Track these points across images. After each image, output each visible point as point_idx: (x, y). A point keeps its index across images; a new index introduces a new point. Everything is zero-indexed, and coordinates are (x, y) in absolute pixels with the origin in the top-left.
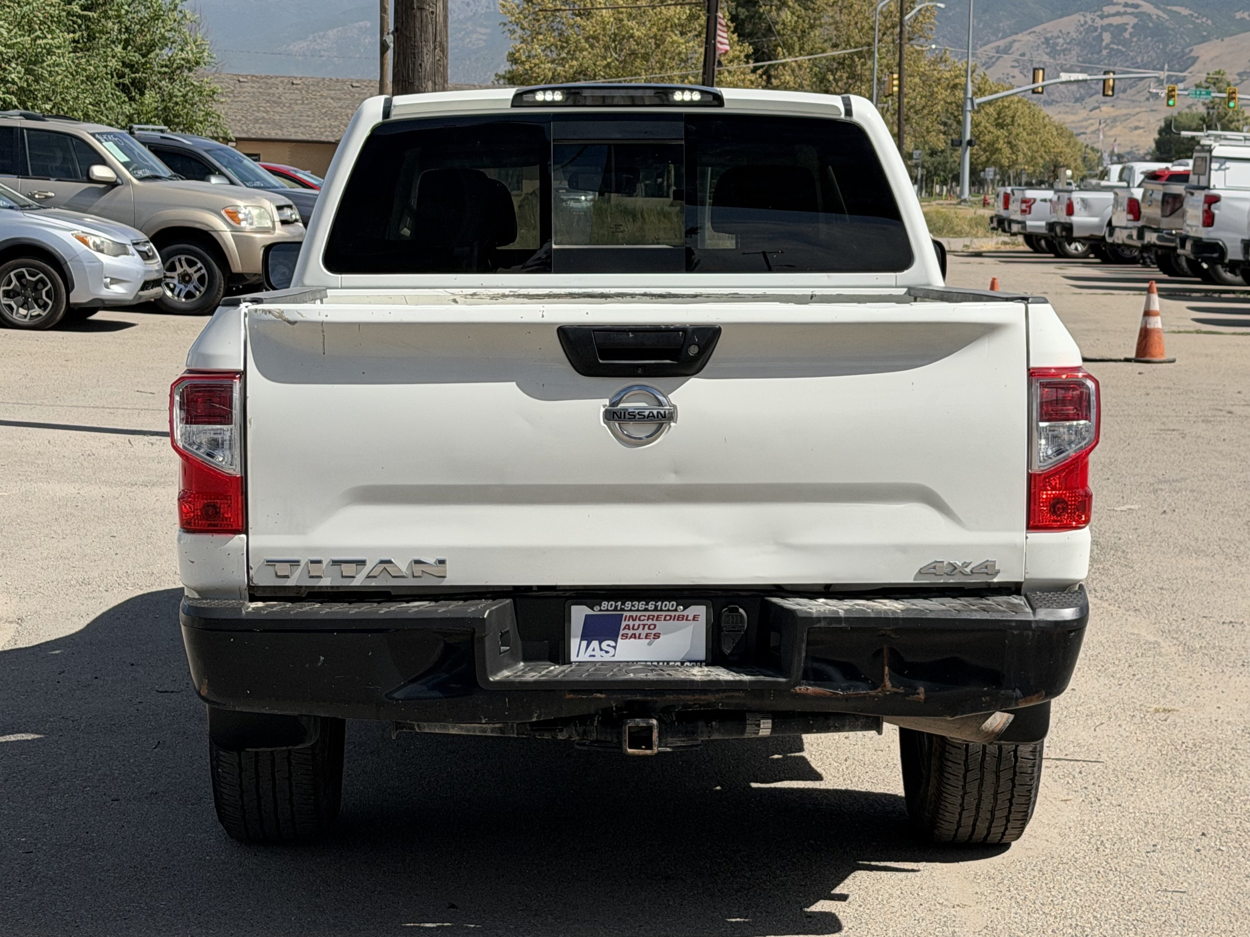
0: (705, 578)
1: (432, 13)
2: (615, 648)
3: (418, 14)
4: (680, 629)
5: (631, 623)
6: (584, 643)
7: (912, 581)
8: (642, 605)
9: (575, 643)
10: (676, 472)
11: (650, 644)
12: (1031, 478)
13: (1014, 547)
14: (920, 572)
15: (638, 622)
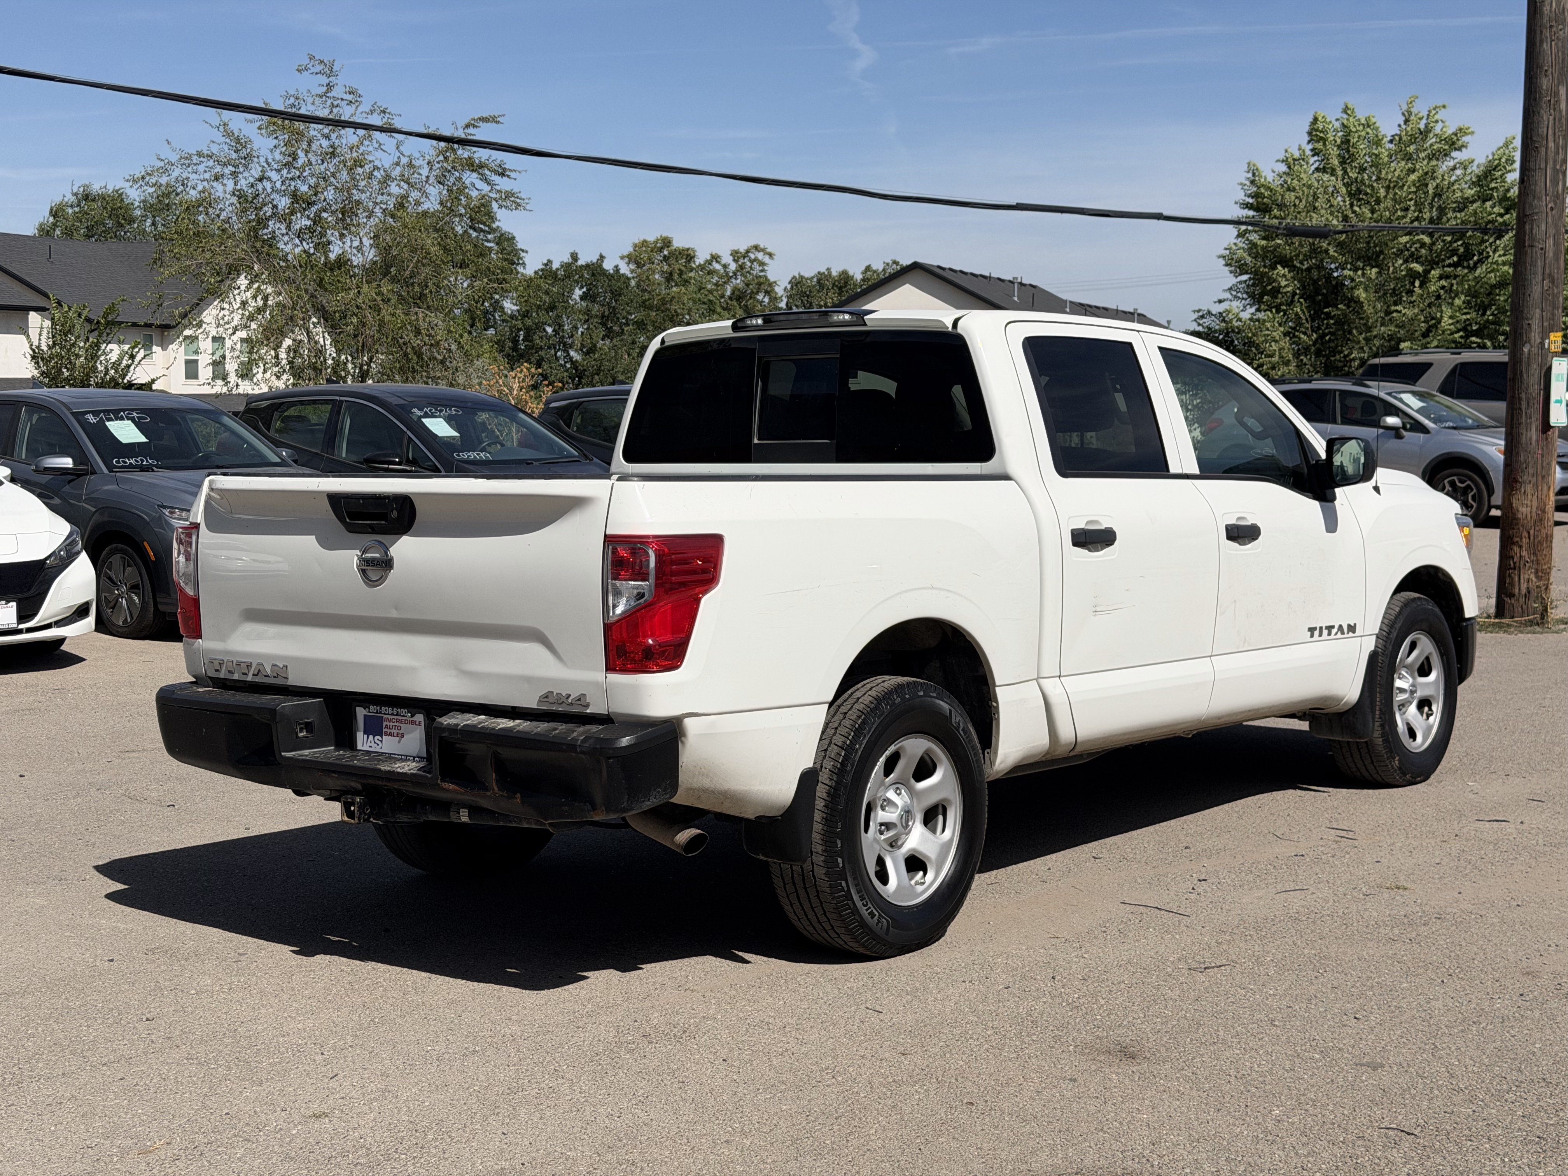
0: (416, 692)
1: (1542, 249)
2: (381, 742)
3: (1529, 251)
5: (388, 723)
7: (535, 707)
8: (389, 710)
9: (360, 736)
10: (396, 609)
11: (399, 742)
12: (608, 628)
13: (597, 684)
14: (539, 701)
15: (391, 724)
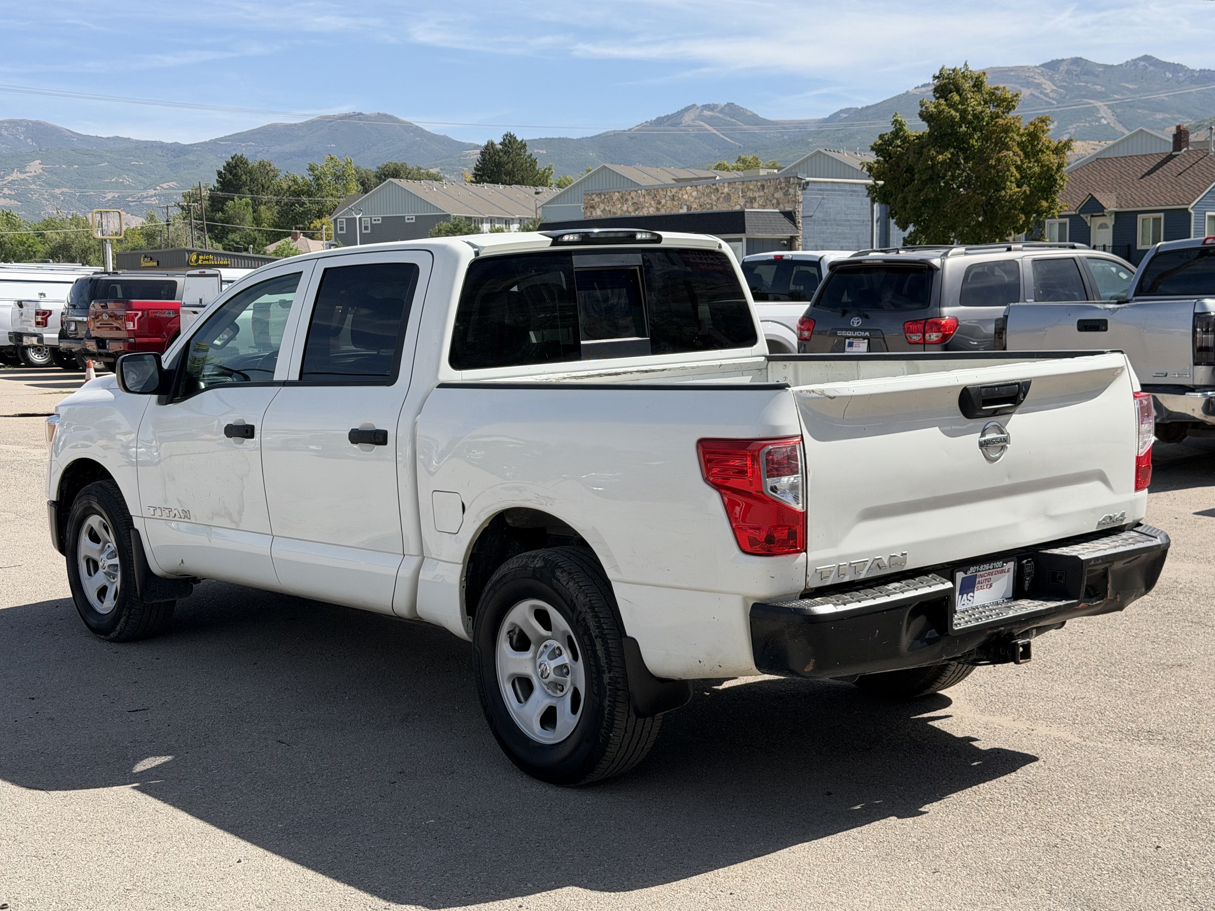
2: (973, 597)
4: (1001, 578)
5: (980, 579)
6: (960, 596)
7: (1096, 530)
8: (987, 566)
10: (1009, 477)
11: (987, 592)
12: (1139, 462)
13: (1131, 502)
14: (1099, 524)
15: (984, 578)
